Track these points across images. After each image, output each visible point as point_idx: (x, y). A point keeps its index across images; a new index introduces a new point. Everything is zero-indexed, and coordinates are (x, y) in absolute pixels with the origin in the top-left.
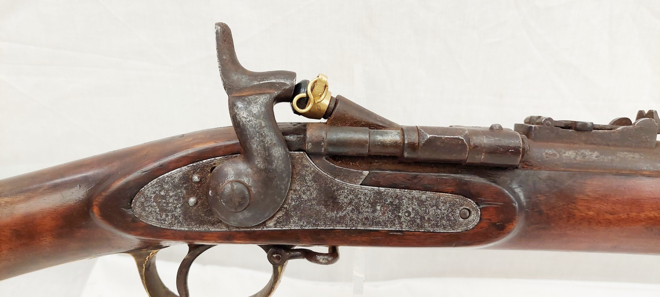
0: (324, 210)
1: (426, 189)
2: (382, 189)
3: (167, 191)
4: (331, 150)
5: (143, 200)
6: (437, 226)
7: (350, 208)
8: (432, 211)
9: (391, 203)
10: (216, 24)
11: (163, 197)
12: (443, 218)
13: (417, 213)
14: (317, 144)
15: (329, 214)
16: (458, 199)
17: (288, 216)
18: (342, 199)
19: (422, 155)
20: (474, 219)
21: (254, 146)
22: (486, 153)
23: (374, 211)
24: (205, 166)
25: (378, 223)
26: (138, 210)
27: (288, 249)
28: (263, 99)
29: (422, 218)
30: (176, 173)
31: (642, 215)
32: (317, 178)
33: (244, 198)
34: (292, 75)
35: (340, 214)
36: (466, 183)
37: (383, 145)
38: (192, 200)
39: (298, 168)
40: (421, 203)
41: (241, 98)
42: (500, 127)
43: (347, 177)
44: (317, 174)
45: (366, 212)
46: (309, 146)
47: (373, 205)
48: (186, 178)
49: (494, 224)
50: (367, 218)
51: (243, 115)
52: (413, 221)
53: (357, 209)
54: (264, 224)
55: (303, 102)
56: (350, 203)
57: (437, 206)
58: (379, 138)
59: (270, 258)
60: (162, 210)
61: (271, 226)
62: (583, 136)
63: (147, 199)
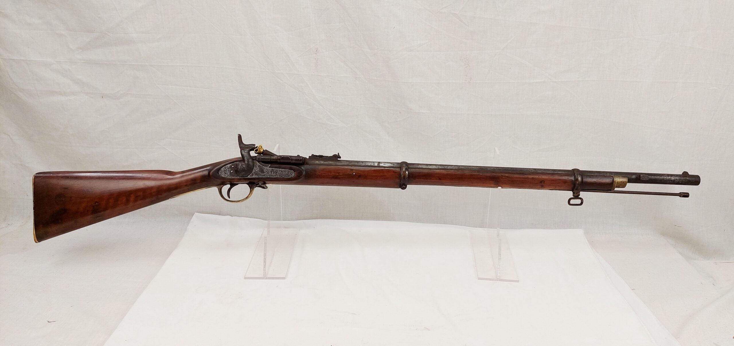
0: (261, 173)
1: (283, 168)
2: (273, 168)
3: (226, 169)
4: (262, 160)
5: (221, 171)
6: (285, 176)
7: (266, 173)
8: (284, 173)
9: (275, 172)
10: (239, 134)
11: (226, 171)
12: (286, 175)
13: (281, 174)
14: (259, 159)
15: (262, 174)
16: (290, 170)
17: (253, 175)
18: (265, 171)
19: (282, 161)
20: (293, 174)
21: (245, 159)
22: (295, 160)
23: (272, 173)
24: (235, 164)
25: (272, 176)
26: (220, 173)
27: (254, 183)
28: (248, 150)
29: (282, 175)
30: (229, 165)
31: (331, 174)
32: (259, 166)
33: (243, 169)
34: (255, 145)
35: (264, 174)
36: (292, 167)
37: (273, 159)
38: (232, 171)
39: (255, 164)
40: (282, 171)
41: (243, 150)
42: (299, 155)
43: (266, 166)
44: (259, 165)
45: (270, 173)
46: (257, 159)
47: (271, 172)
48: (231, 167)
49: (298, 176)
50: (270, 175)
51: (243, 153)
52: (280, 175)
53: (268, 173)
54: (247, 176)
55: (256, 150)
56: (266, 172)
57: (285, 172)
58: (272, 158)
59: (249, 186)
60: (225, 173)
61: (249, 177)
62: (321, 158)
63: (222, 171)
